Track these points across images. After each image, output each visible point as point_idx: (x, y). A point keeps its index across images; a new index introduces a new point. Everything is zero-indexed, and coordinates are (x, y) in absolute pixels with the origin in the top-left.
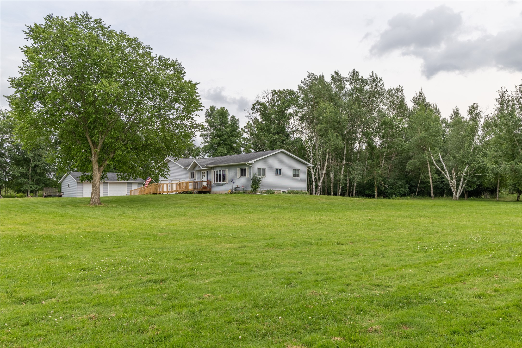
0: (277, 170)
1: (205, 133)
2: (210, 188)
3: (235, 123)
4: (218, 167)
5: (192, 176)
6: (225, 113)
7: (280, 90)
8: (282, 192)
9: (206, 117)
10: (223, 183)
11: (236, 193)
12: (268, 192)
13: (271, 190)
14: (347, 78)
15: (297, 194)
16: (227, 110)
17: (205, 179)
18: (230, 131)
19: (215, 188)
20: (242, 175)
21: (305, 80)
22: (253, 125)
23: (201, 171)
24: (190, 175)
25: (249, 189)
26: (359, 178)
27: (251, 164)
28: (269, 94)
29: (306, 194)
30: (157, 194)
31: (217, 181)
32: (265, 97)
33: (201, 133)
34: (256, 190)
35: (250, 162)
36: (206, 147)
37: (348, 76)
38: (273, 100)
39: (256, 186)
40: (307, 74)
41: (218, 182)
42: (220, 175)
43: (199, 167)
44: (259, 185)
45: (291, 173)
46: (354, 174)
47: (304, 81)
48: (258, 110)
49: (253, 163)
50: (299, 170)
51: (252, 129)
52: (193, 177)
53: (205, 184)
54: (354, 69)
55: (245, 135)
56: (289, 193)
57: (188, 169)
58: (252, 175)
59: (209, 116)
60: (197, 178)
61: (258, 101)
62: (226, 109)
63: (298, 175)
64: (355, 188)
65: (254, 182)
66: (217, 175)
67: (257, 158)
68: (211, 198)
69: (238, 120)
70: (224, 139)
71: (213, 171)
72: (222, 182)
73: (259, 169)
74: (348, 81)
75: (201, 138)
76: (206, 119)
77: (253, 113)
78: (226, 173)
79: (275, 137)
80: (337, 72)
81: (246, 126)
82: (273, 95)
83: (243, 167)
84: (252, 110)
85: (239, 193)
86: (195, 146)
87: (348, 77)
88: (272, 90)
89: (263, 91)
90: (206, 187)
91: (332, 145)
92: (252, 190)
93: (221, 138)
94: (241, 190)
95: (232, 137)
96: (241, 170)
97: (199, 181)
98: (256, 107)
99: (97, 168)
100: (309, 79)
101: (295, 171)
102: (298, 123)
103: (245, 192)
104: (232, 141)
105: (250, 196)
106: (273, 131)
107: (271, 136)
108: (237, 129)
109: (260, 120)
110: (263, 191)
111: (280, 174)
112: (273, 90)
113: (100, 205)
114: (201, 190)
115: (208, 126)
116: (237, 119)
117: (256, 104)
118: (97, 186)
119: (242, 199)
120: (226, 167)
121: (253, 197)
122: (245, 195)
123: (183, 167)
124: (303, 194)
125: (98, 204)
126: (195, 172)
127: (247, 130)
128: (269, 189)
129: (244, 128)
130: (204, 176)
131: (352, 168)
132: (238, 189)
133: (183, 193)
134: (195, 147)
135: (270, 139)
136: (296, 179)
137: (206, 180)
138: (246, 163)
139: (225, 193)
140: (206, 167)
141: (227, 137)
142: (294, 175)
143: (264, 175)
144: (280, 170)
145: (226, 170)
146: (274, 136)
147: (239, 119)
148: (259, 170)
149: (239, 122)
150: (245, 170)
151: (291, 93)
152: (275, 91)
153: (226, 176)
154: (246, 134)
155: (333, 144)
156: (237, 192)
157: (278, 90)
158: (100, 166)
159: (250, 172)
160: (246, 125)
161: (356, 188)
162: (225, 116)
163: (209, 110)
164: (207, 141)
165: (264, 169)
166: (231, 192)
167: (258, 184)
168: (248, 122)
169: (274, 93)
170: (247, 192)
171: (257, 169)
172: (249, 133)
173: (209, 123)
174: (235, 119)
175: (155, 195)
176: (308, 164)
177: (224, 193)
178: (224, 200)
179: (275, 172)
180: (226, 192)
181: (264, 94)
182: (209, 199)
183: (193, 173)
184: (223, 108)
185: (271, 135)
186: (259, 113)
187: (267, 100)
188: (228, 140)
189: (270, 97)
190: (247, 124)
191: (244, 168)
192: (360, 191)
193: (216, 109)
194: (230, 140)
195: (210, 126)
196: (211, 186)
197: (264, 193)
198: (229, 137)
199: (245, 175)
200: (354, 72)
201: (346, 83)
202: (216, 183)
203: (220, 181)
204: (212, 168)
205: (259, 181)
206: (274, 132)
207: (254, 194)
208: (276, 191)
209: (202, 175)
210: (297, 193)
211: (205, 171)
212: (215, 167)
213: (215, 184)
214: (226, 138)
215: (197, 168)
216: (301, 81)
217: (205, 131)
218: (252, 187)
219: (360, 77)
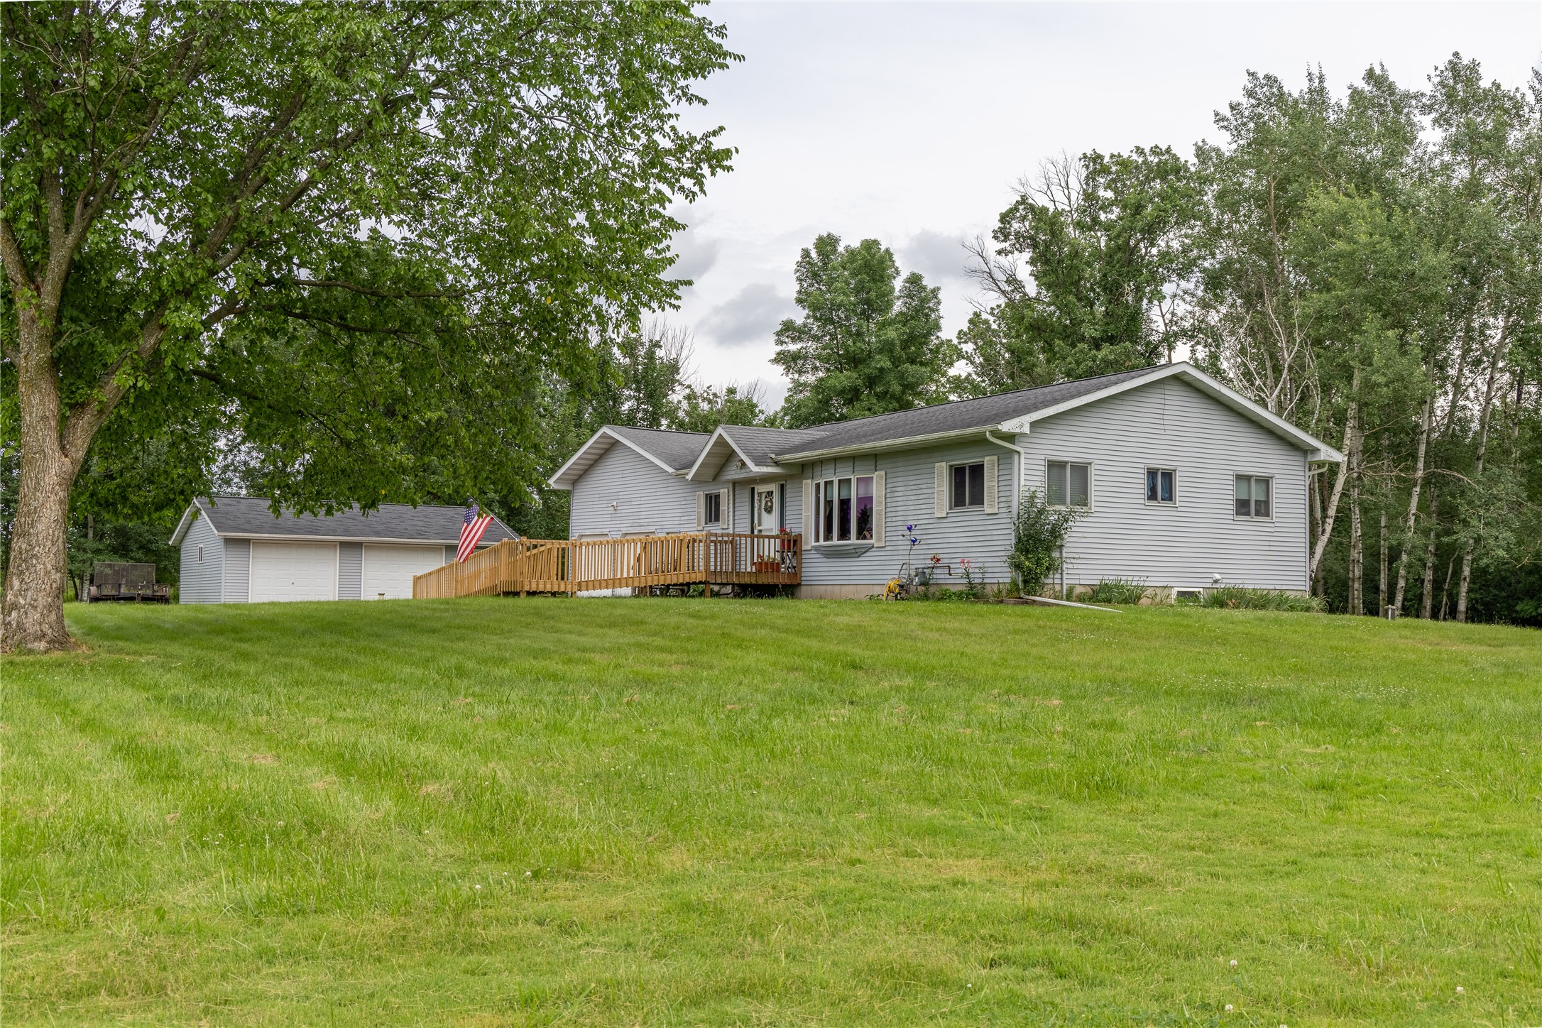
0: (1152, 474)
1: (793, 347)
2: (796, 572)
3: (923, 308)
4: (835, 460)
5: (713, 510)
6: (882, 261)
7: (1119, 156)
8: (1181, 594)
9: (799, 279)
10: (861, 547)
11: (926, 597)
12: (1103, 594)
13: (1118, 586)
14: (1423, 95)
15: (1263, 607)
16: (887, 250)
17: (770, 523)
18: (902, 341)
19: (817, 569)
20: (958, 500)
21: (1232, 108)
22: (994, 326)
23: (750, 484)
24: (701, 508)
25: (1001, 575)
26: (1504, 543)
27: (1011, 438)
28: (1072, 172)
29: (1308, 609)
30: (516, 594)
31: (828, 536)
32: (1053, 188)
33: (779, 348)
34: (1037, 580)
35: (1007, 426)
36: (799, 407)
37: (1427, 89)
38: (1089, 197)
39: (1038, 562)
40: (1245, 81)
41: (835, 541)
42: (845, 504)
43: (744, 464)
44: (1055, 554)
45: (1228, 494)
46: (1474, 522)
47: (1227, 112)
48: (1021, 241)
49: (1027, 429)
50: (1265, 482)
51: (991, 344)
52: (717, 519)
53: (770, 550)
54: (1456, 54)
55: (960, 369)
56: (1219, 601)
57: (689, 477)
58: (1017, 499)
59: (815, 275)
60: (734, 521)
61: (1024, 200)
62: (883, 248)
63: (1263, 508)
64: (1464, 588)
65: (1029, 537)
66: (829, 503)
67: (1046, 406)
68: (780, 622)
69: (935, 292)
70: (875, 372)
71: (808, 486)
72: (853, 540)
73: (1055, 467)
74: (1427, 109)
75: (780, 368)
76: (799, 292)
77: (999, 253)
78: (877, 490)
79: (1100, 355)
80: (1378, 71)
81: (965, 329)
82: (1091, 177)
83: (967, 459)
84: (995, 238)
85: (944, 597)
86: (761, 412)
87: (1428, 93)
88: (1085, 156)
89: (1044, 161)
90: (773, 567)
91: (1379, 385)
92: (1014, 583)
93: (860, 367)
94: (956, 582)
95: (908, 365)
96: (958, 473)
97: (746, 536)
98: (1016, 225)
99: (44, 418)
100: (1253, 101)
101: (1244, 484)
102: (1189, 308)
103: (974, 594)
104: (910, 379)
105: (1011, 615)
106: (1089, 331)
107: (1082, 351)
108: (929, 333)
109: (1031, 288)
110: (1078, 590)
111: (1169, 496)
112: (1089, 153)
113: (57, 655)
114: (747, 580)
115: (808, 317)
116: (930, 287)
117: (1015, 209)
118: (40, 527)
119: (967, 634)
120: (875, 458)
121: (1030, 623)
122: (980, 607)
123: (671, 470)
124: (1292, 608)
125: (42, 645)
126: (723, 492)
127: (968, 348)
128: (1110, 579)
129: (959, 338)
130: (769, 510)
131: (1463, 493)
132: (940, 575)
133: (666, 590)
134: (762, 417)
135: (1078, 363)
136: (1253, 527)
137: (775, 532)
138: (986, 429)
139: (871, 597)
140: (777, 463)
141: (888, 364)
142: (1242, 507)
143: (1084, 501)
144: (1168, 476)
145: (875, 475)
146: (1094, 352)
147: (939, 289)
148: (1055, 471)
149: (939, 303)
150: (977, 471)
151: (1168, 167)
152: (1097, 158)
153: (877, 509)
154: (964, 362)
155: (1382, 380)
156: (932, 589)
157: (1112, 156)
158: (73, 406)
159: (1006, 483)
160: (965, 327)
161: (1470, 591)
162: (882, 277)
163: (814, 254)
164: (805, 385)
165: (1081, 470)
166: (902, 592)
167: (1048, 549)
168: (975, 313)
169: (1095, 165)
170: (988, 589)
171: (1042, 468)
172: (978, 360)
173: (815, 307)
174: (924, 288)
175: (510, 601)
176: (1315, 450)
177: (863, 593)
178: (854, 633)
179: (1142, 488)
180: (877, 591)
181: (1051, 175)
182: (763, 626)
183: (717, 497)
184: (870, 245)
185: (1081, 346)
186: (1027, 255)
187: (1060, 196)
188: (890, 377)
189: (1075, 185)
190: (971, 321)
191: (974, 461)
192: (1486, 604)
193: (841, 249)
194: (902, 377)
195: (816, 319)
196: (800, 562)
197: (1081, 599)
198: (896, 362)
199: (978, 499)
200: (1454, 67)
201: (1418, 118)
202: (822, 542)
203: (844, 534)
204: (804, 469)
205: (1056, 533)
206: (1097, 334)
207: (1026, 602)
208: (1149, 592)
209: (759, 504)
210: (1260, 602)
211: (774, 487)
212: (821, 462)
213: (817, 549)
214: (881, 370)
215: (733, 473)
216: (1217, 114)
217: (794, 340)
218: (1017, 566)
219: (1485, 84)
